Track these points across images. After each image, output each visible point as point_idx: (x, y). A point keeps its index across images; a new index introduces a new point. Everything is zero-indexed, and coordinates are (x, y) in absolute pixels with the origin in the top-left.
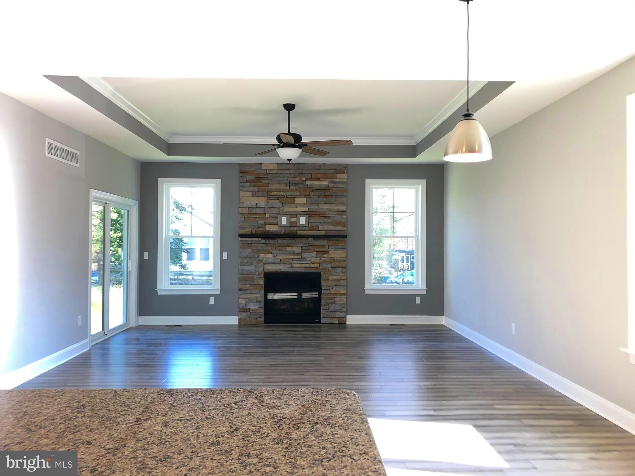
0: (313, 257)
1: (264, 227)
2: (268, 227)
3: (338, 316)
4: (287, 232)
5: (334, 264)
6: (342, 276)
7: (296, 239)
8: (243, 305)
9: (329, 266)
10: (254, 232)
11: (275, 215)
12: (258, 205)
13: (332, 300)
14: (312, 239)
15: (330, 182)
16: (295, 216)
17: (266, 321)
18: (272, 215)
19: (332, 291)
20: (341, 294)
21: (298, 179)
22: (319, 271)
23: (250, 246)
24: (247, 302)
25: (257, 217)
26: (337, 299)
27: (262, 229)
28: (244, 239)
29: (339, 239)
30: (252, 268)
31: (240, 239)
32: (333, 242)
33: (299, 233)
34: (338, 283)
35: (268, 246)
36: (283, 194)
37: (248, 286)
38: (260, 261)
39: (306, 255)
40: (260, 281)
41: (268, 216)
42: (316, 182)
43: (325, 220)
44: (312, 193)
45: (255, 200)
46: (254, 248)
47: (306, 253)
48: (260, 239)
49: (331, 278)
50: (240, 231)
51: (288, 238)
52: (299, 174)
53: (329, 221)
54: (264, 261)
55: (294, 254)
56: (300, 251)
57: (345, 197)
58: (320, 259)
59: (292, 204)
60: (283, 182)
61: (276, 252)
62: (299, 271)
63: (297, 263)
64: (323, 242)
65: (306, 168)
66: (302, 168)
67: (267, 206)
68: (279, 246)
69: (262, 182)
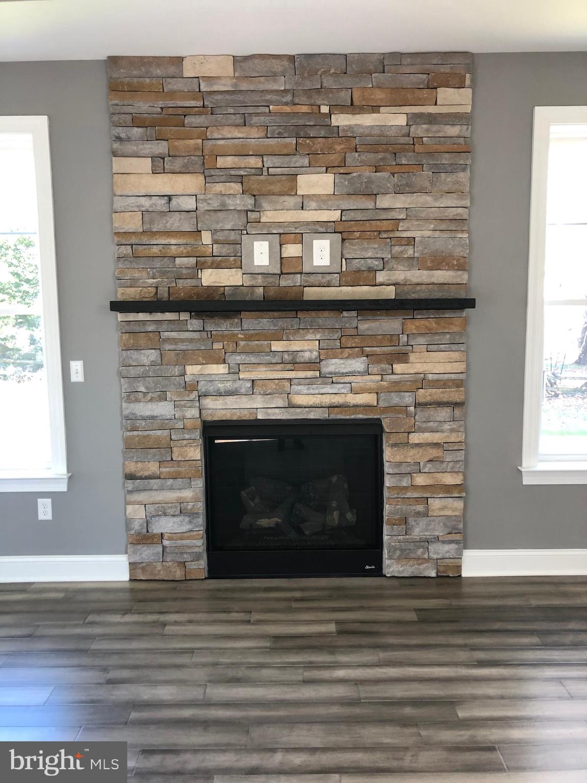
0: (359, 372)
1: (195, 277)
2: (209, 278)
3: (438, 554)
4: (272, 292)
5: (424, 395)
6: (452, 431)
7: (300, 315)
8: (141, 525)
9: (408, 399)
10: (163, 293)
11: (233, 236)
12: (174, 202)
13: (420, 508)
14: (354, 313)
15: (414, 119)
16: (299, 239)
17: (216, 570)
18: (220, 236)
19: (420, 480)
20: (448, 489)
21: (305, 109)
22: (378, 417)
23: (155, 341)
24: (154, 516)
25: (173, 241)
26: (435, 504)
27: (190, 283)
28: (132, 317)
29: (444, 313)
30: (163, 409)
31: (121, 317)
32: (423, 322)
33: (311, 293)
34: (434, 453)
35: (213, 338)
36: (254, 162)
37: (153, 467)
38: (191, 387)
39: (333, 365)
40: (192, 449)
41: (206, 238)
42: (367, 120)
43: (397, 249)
44: (352, 158)
45: (164, 184)
46: (167, 347)
47: (334, 361)
48: (184, 316)
49: (415, 438)
50: (120, 290)
51: (276, 314)
52: (308, 92)
53: (410, 252)
54: (202, 387)
55: (294, 363)
56: (315, 354)
57: (464, 170)
58: (379, 378)
59: (286, 198)
60: (255, 120)
61: (238, 358)
62: (312, 417)
63: (305, 391)
64: (390, 325)
65: (332, 71)
66: (318, 70)
67: (203, 207)
68: (249, 338)
69: (186, 121)
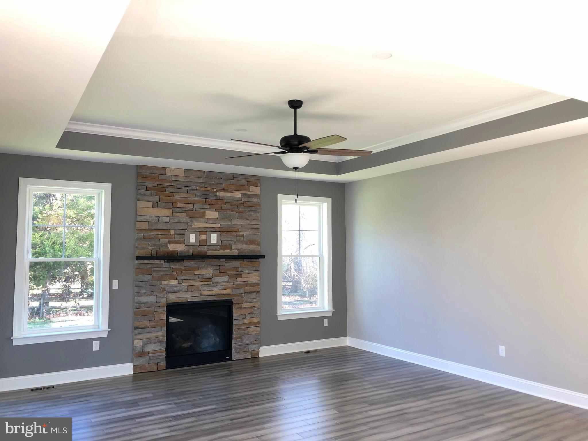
0: (226, 281)
1: (167, 246)
2: (172, 247)
3: (252, 349)
4: (195, 253)
5: (247, 289)
6: (256, 302)
7: (205, 260)
8: (140, 349)
9: (242, 291)
10: (154, 253)
11: (182, 232)
12: (160, 219)
13: (246, 332)
14: (224, 260)
15: (243, 195)
16: (206, 233)
17: (168, 366)
18: (178, 232)
19: (246, 321)
20: (255, 324)
21: (209, 189)
22: (231, 298)
23: (150, 271)
24: (146, 344)
25: (160, 233)
26: (251, 329)
27: (165, 249)
28: (141, 262)
29: (253, 260)
30: (151, 299)
31: (137, 262)
32: (247, 263)
33: (210, 253)
34: (250, 310)
35: (173, 270)
36: (191, 206)
37: (147, 323)
38: (163, 290)
39: (217, 279)
40: (163, 315)
41: (172, 232)
42: (229, 195)
43: (238, 238)
44: (224, 207)
45: (156, 212)
46: (155, 274)
47: (217, 278)
48: (162, 261)
49: (244, 305)
50: (138, 252)
51: (197, 260)
52: (210, 184)
53: (242, 239)
54: (168, 289)
55: (203, 279)
56: (211, 275)
57: (259, 213)
58: (232, 283)
59: (202, 219)
60: (192, 191)
61: (182, 278)
62: (209, 300)
63: (207, 290)
64: (235, 264)
65: (217, 178)
66: (213, 177)
67: (172, 221)
68: (186, 269)
69: (166, 190)
